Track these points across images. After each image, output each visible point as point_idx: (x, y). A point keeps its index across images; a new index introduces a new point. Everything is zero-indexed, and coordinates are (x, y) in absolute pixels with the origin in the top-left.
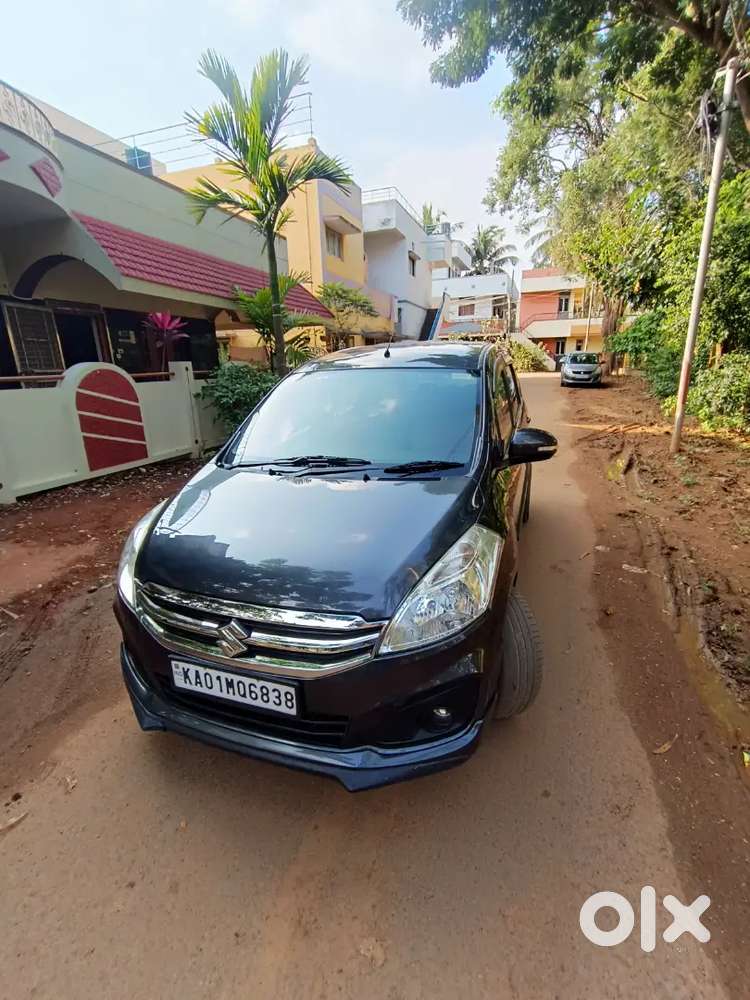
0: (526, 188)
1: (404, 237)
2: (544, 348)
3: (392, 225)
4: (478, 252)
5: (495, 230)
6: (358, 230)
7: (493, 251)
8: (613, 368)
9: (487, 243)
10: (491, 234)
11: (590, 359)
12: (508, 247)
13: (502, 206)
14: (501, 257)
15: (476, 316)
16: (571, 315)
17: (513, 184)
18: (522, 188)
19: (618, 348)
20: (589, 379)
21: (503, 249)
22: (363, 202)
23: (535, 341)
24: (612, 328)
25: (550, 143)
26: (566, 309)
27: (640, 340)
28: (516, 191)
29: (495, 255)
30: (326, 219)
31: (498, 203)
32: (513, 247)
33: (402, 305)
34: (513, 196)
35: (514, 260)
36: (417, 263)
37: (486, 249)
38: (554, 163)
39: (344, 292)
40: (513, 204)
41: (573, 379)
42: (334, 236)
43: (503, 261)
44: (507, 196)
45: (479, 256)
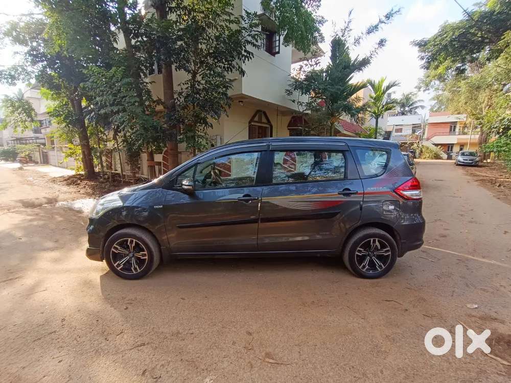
2: (442, 148)
4: (403, 103)
7: (411, 102)
8: (484, 159)
9: (408, 99)
10: (410, 95)
11: (471, 154)
12: (419, 101)
13: (424, 89)
15: (403, 133)
16: (457, 133)
19: (488, 150)
20: (472, 163)
21: (416, 102)
23: (437, 145)
24: (484, 141)
26: (454, 130)
27: (501, 147)
29: (412, 105)
31: (423, 87)
32: (422, 101)
35: (422, 107)
37: (407, 102)
41: (463, 162)
43: (416, 107)
45: (403, 105)
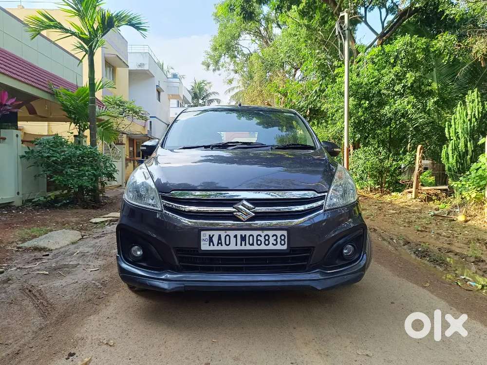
0: (228, 60)
1: (154, 76)
3: (146, 68)
4: (195, 94)
5: (205, 82)
6: (128, 66)
7: (205, 94)
9: (201, 89)
10: (203, 84)
12: (214, 93)
13: (214, 68)
14: (210, 98)
17: (221, 56)
18: (225, 59)
21: (211, 94)
22: (128, 51)
25: (241, 38)
28: (222, 60)
29: (206, 97)
30: (107, 56)
31: (211, 65)
32: (217, 93)
33: (152, 119)
34: (221, 63)
35: (218, 101)
36: (162, 93)
37: (200, 93)
38: (243, 49)
39: (121, 102)
40: (221, 67)
42: (110, 67)
44: (217, 62)
45: (195, 96)
